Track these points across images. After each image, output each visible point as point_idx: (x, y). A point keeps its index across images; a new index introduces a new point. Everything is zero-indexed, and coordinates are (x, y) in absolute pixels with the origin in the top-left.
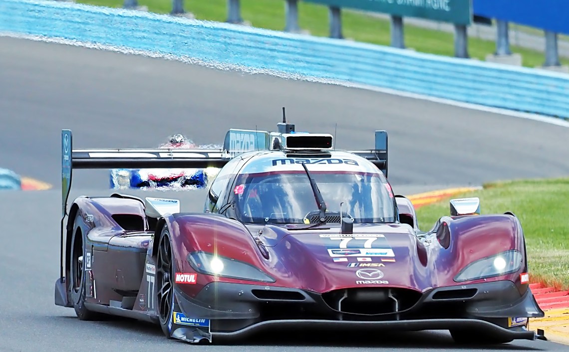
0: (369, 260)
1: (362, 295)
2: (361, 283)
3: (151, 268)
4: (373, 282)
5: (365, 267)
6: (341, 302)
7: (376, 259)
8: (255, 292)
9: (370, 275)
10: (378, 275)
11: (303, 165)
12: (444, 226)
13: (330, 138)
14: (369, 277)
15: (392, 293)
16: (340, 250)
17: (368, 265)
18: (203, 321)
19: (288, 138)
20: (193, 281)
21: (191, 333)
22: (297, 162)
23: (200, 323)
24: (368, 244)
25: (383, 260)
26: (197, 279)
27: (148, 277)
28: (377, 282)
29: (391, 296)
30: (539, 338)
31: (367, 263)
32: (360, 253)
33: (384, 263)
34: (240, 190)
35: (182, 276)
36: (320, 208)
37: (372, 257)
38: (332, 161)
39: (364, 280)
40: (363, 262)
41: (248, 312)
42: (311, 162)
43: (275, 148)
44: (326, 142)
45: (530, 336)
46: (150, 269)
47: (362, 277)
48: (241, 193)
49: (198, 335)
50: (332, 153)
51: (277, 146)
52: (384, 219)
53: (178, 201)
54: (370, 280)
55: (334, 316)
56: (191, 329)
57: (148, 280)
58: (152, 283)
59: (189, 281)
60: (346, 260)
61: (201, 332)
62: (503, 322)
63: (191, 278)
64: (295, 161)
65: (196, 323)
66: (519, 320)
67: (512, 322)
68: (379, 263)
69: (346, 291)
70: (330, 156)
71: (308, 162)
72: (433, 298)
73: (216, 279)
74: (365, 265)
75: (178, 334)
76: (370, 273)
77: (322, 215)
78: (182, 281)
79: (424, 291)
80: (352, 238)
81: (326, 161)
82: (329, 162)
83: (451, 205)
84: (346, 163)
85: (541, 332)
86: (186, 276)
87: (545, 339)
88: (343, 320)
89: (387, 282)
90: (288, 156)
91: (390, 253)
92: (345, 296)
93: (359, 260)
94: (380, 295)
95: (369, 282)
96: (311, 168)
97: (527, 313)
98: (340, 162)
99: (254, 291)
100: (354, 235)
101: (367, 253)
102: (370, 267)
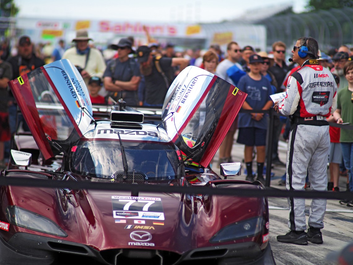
0: (143, 222)
1: (132, 254)
2: (132, 244)
4: (142, 244)
5: (139, 229)
6: (118, 257)
7: (149, 222)
9: (141, 237)
10: (147, 237)
11: (118, 134)
14: (140, 239)
15: (159, 251)
16: (122, 212)
17: (142, 227)
19: (112, 114)
20: (7, 229)
22: (115, 132)
24: (146, 208)
25: (154, 224)
26: (9, 228)
28: (146, 244)
29: (157, 253)
31: (141, 225)
32: (138, 215)
34: (74, 149)
35: (1, 223)
36: (124, 168)
37: (146, 220)
38: (140, 133)
39: (135, 242)
40: (138, 225)
41: (45, 258)
42: (125, 132)
47: (134, 239)
48: (74, 151)
50: (143, 126)
54: (140, 242)
59: (4, 228)
60: (124, 222)
63: (6, 226)
64: (114, 131)
68: (151, 226)
71: (123, 132)
72: (192, 257)
74: (139, 227)
76: (141, 235)
77: (124, 173)
78: (1, 227)
79: (182, 253)
80: (135, 201)
81: (135, 133)
82: (138, 133)
86: (3, 224)
89: (154, 245)
90: (111, 127)
91: (162, 217)
92: (121, 252)
93: (136, 222)
95: (139, 244)
96: (123, 137)
98: (146, 133)
99: (49, 243)
100: (139, 198)
101: (143, 216)
102: (142, 230)
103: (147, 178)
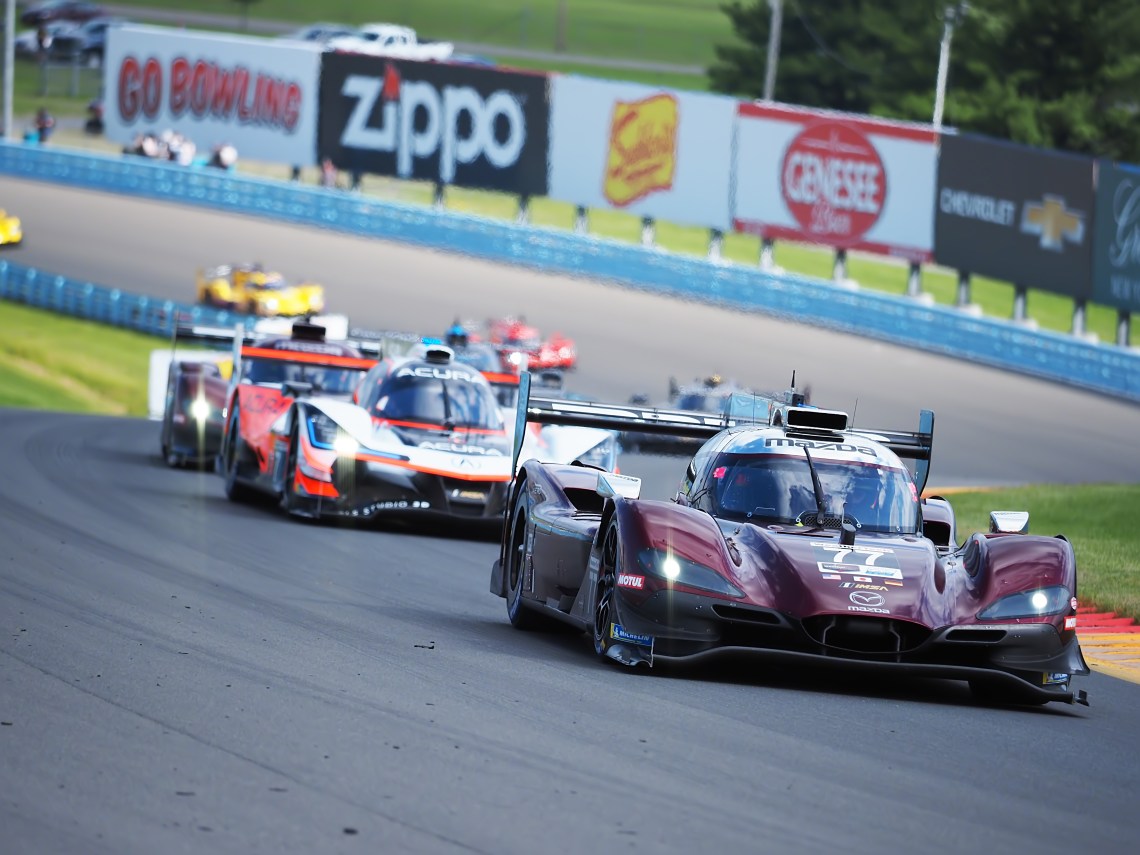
0: (869, 580)
1: (854, 625)
2: (853, 609)
3: (594, 562)
4: (871, 610)
5: (862, 589)
6: (827, 632)
7: (878, 581)
8: (717, 607)
9: (867, 600)
10: (877, 601)
11: (805, 449)
12: (974, 544)
13: (845, 417)
14: (866, 603)
15: (894, 626)
16: (833, 565)
17: (867, 587)
18: (647, 639)
19: (790, 412)
20: (640, 585)
21: (628, 652)
22: (798, 445)
23: (644, 641)
24: (870, 561)
25: (886, 583)
26: (644, 583)
27: (591, 573)
28: (876, 610)
29: (892, 630)
30: (1079, 701)
31: (866, 584)
32: (859, 570)
33: (887, 586)
34: (720, 473)
35: (627, 577)
36: (819, 506)
37: (873, 578)
38: (843, 448)
39: (859, 606)
40: (860, 583)
41: (706, 633)
42: (816, 445)
43: (775, 424)
44: (840, 422)
45: (1068, 699)
46: (594, 564)
47: (856, 602)
48: (721, 476)
49: (637, 656)
50: (845, 437)
51: (778, 421)
52: (901, 528)
53: (640, 480)
54: (866, 607)
55: (817, 649)
56: (629, 647)
57: (591, 577)
58: (594, 582)
59: (634, 585)
60: (838, 578)
61: (642, 653)
62: (1036, 677)
63: (637, 582)
64: (796, 442)
65: (637, 640)
66: (1057, 676)
67: (1048, 679)
68: (881, 586)
69: (834, 618)
70: (842, 440)
71: (812, 446)
72: (947, 638)
73: (670, 585)
74: (863, 586)
75: (614, 653)
76: (867, 598)
77: (821, 516)
78: (626, 583)
79: (936, 628)
80: (851, 551)
81: (835, 447)
82: (839, 448)
83: (992, 518)
84: (860, 450)
85: (1083, 694)
86: (631, 578)
87: (1087, 704)
88: (827, 655)
89: (888, 612)
90: (788, 435)
91: (898, 574)
92: (833, 624)
93: (856, 579)
94: (878, 628)
95: (865, 610)
96: (815, 453)
97: (1069, 669)
98: (854, 449)
99: (715, 607)
100: (855, 547)
101: (868, 572)
102: (868, 590)
103: (859, 525)
